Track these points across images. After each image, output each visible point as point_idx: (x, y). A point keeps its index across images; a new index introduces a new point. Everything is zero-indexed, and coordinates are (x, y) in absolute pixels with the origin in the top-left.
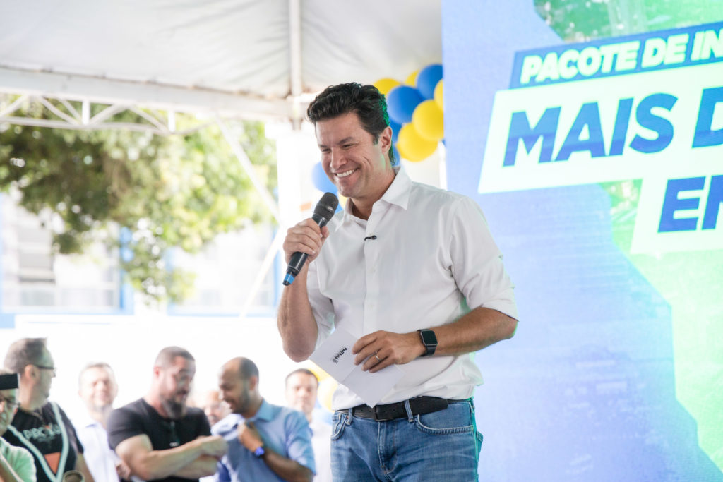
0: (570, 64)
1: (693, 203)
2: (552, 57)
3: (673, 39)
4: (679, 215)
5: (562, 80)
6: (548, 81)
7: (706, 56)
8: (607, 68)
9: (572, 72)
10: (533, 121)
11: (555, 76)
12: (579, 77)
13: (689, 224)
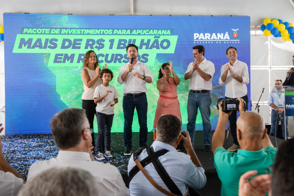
0: (35, 31)
1: (61, 58)
2: (30, 29)
3: (57, 30)
4: (58, 60)
5: (33, 34)
6: (30, 33)
7: (64, 33)
8: (43, 32)
9: (35, 32)
10: (26, 40)
11: (31, 33)
12: (37, 34)
13: (60, 62)
